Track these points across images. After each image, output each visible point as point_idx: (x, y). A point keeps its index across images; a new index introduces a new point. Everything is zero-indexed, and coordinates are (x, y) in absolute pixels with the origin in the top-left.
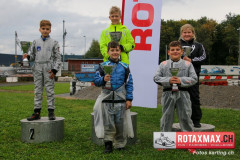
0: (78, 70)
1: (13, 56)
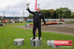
0: (27, 20)
1: (13, 17)
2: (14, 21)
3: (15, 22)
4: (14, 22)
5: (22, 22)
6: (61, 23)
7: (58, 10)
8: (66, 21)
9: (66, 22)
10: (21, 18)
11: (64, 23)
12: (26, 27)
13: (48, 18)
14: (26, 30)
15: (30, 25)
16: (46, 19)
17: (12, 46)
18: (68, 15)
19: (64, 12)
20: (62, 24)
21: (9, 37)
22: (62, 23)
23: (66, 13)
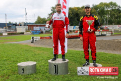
2: (6, 31)
3: (9, 34)
4: (6, 34)
5: (22, 33)
6: (103, 33)
7: (95, 7)
8: (113, 30)
9: (112, 32)
10: (21, 25)
11: (108, 34)
12: (32, 42)
13: (75, 25)
14: (35, 48)
15: (41, 38)
16: (73, 27)
17: (15, 76)
18: (117, 18)
19: (108, 11)
20: (103, 35)
21: (5, 61)
22: (105, 33)
23: (113, 12)
